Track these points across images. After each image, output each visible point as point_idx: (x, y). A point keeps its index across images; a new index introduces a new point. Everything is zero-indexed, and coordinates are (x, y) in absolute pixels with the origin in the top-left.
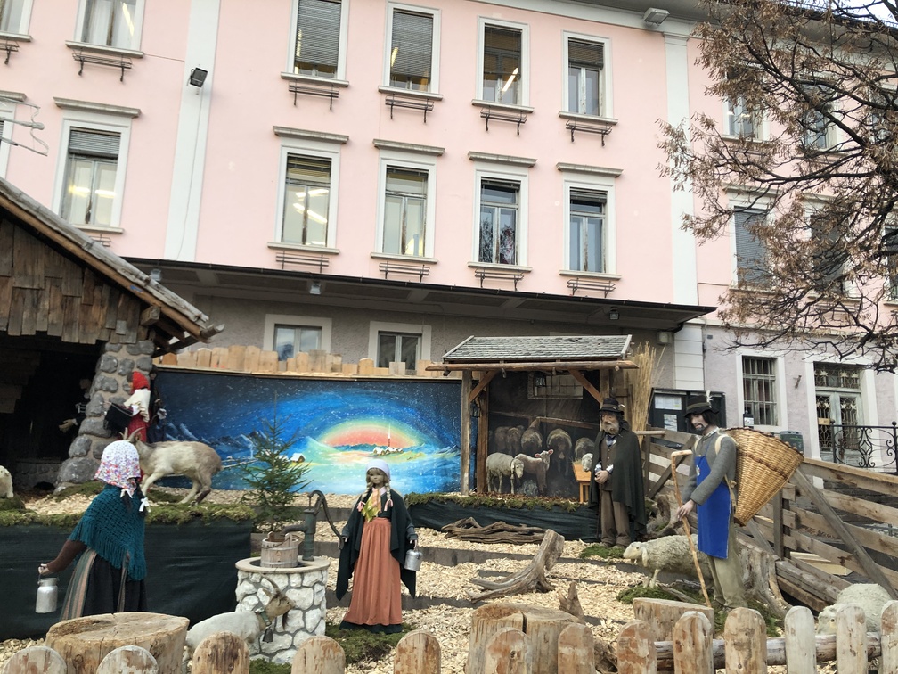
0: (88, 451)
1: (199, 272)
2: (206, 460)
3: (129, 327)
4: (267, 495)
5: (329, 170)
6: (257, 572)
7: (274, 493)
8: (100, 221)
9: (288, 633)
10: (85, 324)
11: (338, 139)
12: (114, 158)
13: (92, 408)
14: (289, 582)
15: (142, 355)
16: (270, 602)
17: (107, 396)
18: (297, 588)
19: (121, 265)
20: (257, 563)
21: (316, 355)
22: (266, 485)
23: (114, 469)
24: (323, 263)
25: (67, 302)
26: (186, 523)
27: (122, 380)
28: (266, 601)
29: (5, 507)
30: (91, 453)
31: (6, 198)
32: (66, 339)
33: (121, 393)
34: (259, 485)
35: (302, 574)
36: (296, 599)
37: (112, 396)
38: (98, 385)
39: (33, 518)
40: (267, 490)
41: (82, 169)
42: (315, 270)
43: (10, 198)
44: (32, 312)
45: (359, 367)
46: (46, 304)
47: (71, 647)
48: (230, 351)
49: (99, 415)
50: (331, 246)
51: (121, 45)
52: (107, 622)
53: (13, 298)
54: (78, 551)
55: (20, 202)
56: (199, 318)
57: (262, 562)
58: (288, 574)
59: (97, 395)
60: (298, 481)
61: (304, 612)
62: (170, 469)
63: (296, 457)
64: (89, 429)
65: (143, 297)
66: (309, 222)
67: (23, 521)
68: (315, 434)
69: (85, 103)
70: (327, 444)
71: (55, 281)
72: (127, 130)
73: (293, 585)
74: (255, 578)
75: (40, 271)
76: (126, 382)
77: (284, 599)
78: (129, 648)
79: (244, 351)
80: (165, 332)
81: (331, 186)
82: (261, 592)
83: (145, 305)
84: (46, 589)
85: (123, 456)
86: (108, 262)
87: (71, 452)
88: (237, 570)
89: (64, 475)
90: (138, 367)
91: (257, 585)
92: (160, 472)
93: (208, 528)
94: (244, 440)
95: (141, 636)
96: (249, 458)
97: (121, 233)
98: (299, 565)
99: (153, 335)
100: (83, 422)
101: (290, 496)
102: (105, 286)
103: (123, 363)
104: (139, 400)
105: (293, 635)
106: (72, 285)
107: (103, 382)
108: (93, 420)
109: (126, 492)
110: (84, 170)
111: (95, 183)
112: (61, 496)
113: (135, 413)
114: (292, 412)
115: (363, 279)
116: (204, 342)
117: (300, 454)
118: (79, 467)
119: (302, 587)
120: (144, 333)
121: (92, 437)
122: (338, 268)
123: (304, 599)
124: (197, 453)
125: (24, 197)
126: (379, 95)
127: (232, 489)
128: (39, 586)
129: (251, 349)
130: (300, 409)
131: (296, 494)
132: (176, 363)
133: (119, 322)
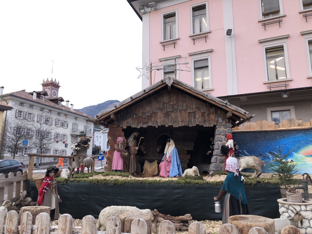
0: (217, 161)
1: (240, 97)
2: (258, 162)
3: (223, 120)
4: (281, 175)
5: (283, 50)
6: (287, 204)
7: (284, 174)
8: (206, 88)
9: (304, 228)
10: (209, 121)
11: (285, 37)
12: (207, 67)
13: (216, 147)
14: (301, 208)
15: (228, 128)
16: (295, 216)
17: (220, 143)
18: (304, 211)
19: (217, 100)
20: (286, 200)
21: (290, 121)
22: (281, 171)
23: (231, 166)
24: (287, 85)
25: (203, 114)
26: (255, 185)
27: (223, 137)
28: (293, 215)
29: (198, 179)
30: (218, 161)
31: (183, 87)
32: (205, 126)
33: (224, 141)
34: (277, 171)
35: (306, 205)
36: (305, 215)
37: (221, 142)
38: (216, 140)
39: (207, 182)
40: (281, 173)
41: (199, 73)
42: (284, 88)
43: (184, 86)
44: (194, 119)
45: (311, 123)
46: (197, 116)
47: (238, 225)
48: (256, 123)
49: (219, 149)
50: (289, 78)
51: (204, 31)
52: (246, 218)
53: (188, 116)
54: (224, 193)
55: (186, 87)
56: (245, 113)
57: (288, 200)
58: (300, 205)
59: (216, 143)
60: (293, 169)
61: (309, 220)
62: (246, 166)
63: (289, 160)
64: (216, 154)
65: (225, 109)
66: (278, 71)
67: (204, 183)
68: (296, 151)
69: (197, 52)
70: (302, 155)
71: (199, 108)
72: (210, 57)
73: (303, 210)
74: (286, 206)
75: (194, 106)
76: (225, 138)
77: (300, 215)
78: (258, 228)
79: (262, 122)
80: (234, 120)
81: (285, 55)
82: (289, 211)
83: (226, 112)
84: (217, 205)
85: (233, 162)
86: (213, 100)
87: (212, 161)
88: (278, 203)
89: (211, 168)
90: (228, 132)
91: (288, 209)
92: (243, 167)
93: (263, 186)
94: (267, 155)
95: (260, 224)
96: (270, 161)
97: (213, 90)
98: (303, 202)
99: (231, 121)
100: (214, 152)
101: (291, 175)
102: (213, 107)
103: (223, 132)
104: (230, 143)
105: (306, 229)
106: (204, 109)
107: (217, 138)
108: (217, 151)
109: (236, 174)
110: (199, 72)
111: (203, 76)
112: (212, 175)
113: (230, 147)
114: (285, 143)
115: (305, 88)
116: (249, 121)
117: (291, 159)
118: (215, 166)
119: (306, 211)
120: (228, 121)
121: (217, 156)
122: (293, 86)
123: (308, 215)
124: (254, 160)
125: (187, 85)
126: (300, 14)
127: (266, 173)
128: (215, 204)
129: (264, 121)
130: (288, 142)
131: (293, 175)
132: (238, 129)
133: (219, 118)
